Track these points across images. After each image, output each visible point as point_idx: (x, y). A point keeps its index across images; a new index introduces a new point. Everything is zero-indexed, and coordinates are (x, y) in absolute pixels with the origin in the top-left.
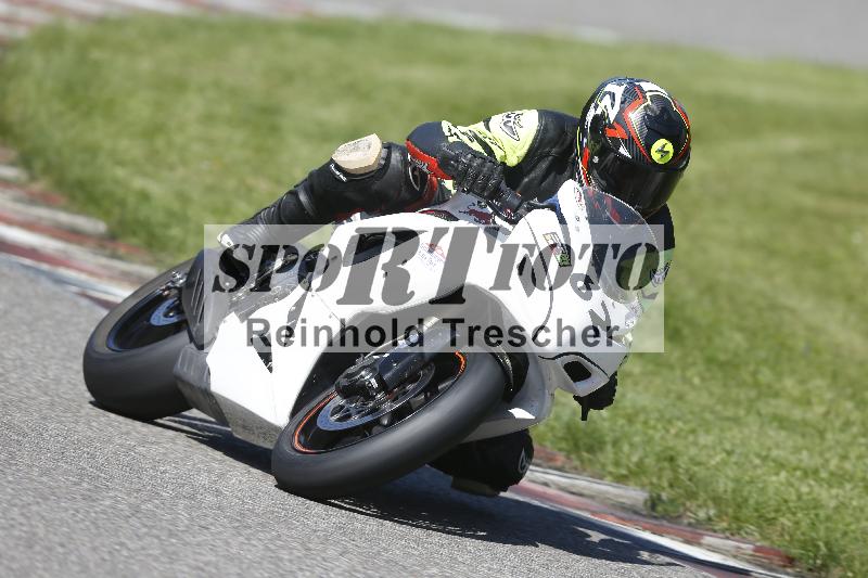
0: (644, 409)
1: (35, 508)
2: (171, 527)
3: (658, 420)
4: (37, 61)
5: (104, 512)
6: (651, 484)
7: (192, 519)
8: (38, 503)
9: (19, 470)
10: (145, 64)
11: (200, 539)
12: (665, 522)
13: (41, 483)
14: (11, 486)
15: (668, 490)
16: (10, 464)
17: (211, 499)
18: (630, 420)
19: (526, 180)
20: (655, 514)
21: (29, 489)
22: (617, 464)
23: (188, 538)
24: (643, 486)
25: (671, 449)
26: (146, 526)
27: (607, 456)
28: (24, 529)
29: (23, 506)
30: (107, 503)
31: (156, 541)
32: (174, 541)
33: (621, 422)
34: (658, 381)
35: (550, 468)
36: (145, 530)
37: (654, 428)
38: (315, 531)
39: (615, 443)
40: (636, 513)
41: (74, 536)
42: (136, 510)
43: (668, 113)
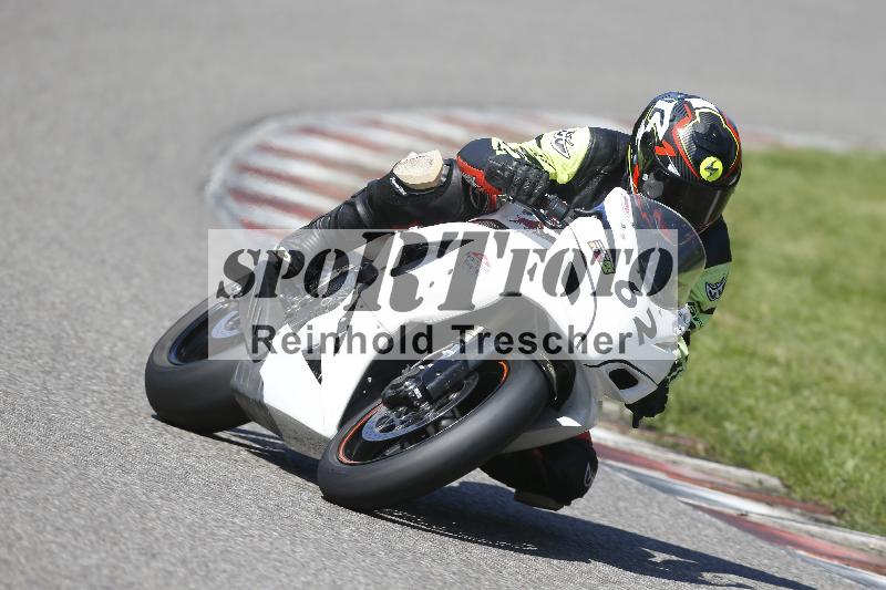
43: (718, 129)
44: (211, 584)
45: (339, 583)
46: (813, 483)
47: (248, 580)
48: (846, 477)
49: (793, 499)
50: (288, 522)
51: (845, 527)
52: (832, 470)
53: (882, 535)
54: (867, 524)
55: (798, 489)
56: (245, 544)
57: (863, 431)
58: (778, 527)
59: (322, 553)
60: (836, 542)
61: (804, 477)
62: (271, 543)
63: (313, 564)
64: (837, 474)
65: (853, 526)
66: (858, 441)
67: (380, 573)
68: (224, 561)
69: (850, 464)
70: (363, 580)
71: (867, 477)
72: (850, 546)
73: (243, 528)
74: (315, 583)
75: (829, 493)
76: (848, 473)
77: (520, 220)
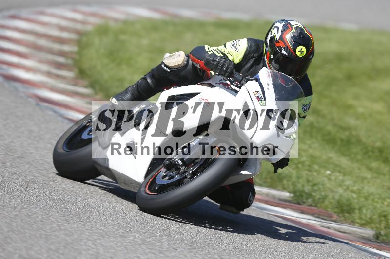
0: (372, 194)
1: (99, 241)
2: (160, 249)
3: (378, 198)
4: (97, 41)
5: (130, 243)
6: (376, 227)
7: (169, 245)
8: (100, 239)
9: (91, 224)
10: (145, 42)
11: (173, 254)
12: (383, 245)
13: (101, 230)
14: (88, 231)
15: (384, 230)
16: (87, 222)
17: (178, 236)
18: (366, 198)
19: (243, 69)
20: (378, 241)
21: (96, 233)
22: (361, 218)
23: (168, 254)
24: (372, 228)
25: (384, 211)
26: (149, 249)
27: (356, 215)
28: (95, 250)
29: (94, 240)
30: (132, 238)
31: (153, 255)
32: (162, 255)
33: (362, 199)
34: (378, 181)
36: (148, 250)
37: (377, 202)
38: (225, 250)
39: (360, 209)
40: (370, 240)
41: (117, 253)
42: (144, 242)
43: (303, 34)
59: (22, 202)
63: (19, 207)
70: (40, 213)
74: (19, 215)
77: (221, 83)
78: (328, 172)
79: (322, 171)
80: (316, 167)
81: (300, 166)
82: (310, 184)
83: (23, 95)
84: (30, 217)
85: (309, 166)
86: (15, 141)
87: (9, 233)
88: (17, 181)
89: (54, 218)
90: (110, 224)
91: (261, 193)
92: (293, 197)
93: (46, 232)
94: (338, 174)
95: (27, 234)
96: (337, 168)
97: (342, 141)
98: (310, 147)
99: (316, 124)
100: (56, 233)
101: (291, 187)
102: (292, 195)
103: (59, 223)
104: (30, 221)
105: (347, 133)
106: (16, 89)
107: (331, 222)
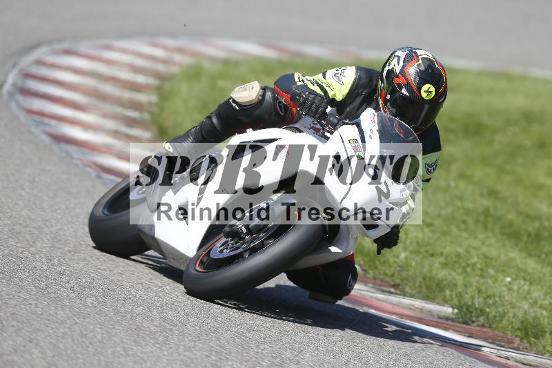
4: (184, 88)
9: (171, 348)
13: (184, 356)
14: (166, 358)
16: (165, 344)
19: (348, 109)
21: (177, 360)
27: (547, 340)
35: (510, 348)
43: (432, 68)
44: (5, 335)
45: (85, 333)
46: (380, 267)
47: (28, 331)
48: (401, 264)
49: (367, 278)
50: (53, 295)
51: (400, 295)
52: (391, 260)
53: (422, 300)
54: (414, 292)
55: (371, 272)
56: (26, 309)
57: (411, 235)
58: (358, 295)
59: (74, 315)
60: (394, 304)
61: (375, 264)
62: (42, 309)
63: (69, 321)
64: (395, 262)
65: (404, 294)
66: (408, 241)
67: (110, 326)
68: (13, 319)
69: (403, 256)
70: (99, 331)
71: (414, 264)
72: (403, 306)
73: (25, 299)
74: (70, 333)
75: (390, 274)
76: (401, 261)
77: (312, 128)
78: (509, 279)
79: (501, 277)
80: (492, 272)
81: (469, 269)
82: (484, 295)
83: (78, 162)
84: (85, 336)
85: (482, 270)
86: (66, 228)
87: (55, 359)
88: (68, 286)
89: (118, 338)
90: (197, 348)
91: (412, 307)
92: (457, 314)
93: (108, 358)
94: (522, 282)
95: (80, 361)
96: (521, 273)
97: (529, 235)
98: (483, 243)
99: (492, 211)
100: (121, 360)
101: (455, 300)
102: (456, 311)
103: (126, 346)
104: (84, 342)
105: (536, 224)
106: (68, 154)
107: (510, 350)
